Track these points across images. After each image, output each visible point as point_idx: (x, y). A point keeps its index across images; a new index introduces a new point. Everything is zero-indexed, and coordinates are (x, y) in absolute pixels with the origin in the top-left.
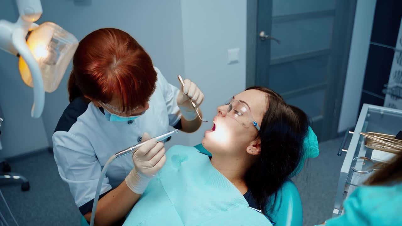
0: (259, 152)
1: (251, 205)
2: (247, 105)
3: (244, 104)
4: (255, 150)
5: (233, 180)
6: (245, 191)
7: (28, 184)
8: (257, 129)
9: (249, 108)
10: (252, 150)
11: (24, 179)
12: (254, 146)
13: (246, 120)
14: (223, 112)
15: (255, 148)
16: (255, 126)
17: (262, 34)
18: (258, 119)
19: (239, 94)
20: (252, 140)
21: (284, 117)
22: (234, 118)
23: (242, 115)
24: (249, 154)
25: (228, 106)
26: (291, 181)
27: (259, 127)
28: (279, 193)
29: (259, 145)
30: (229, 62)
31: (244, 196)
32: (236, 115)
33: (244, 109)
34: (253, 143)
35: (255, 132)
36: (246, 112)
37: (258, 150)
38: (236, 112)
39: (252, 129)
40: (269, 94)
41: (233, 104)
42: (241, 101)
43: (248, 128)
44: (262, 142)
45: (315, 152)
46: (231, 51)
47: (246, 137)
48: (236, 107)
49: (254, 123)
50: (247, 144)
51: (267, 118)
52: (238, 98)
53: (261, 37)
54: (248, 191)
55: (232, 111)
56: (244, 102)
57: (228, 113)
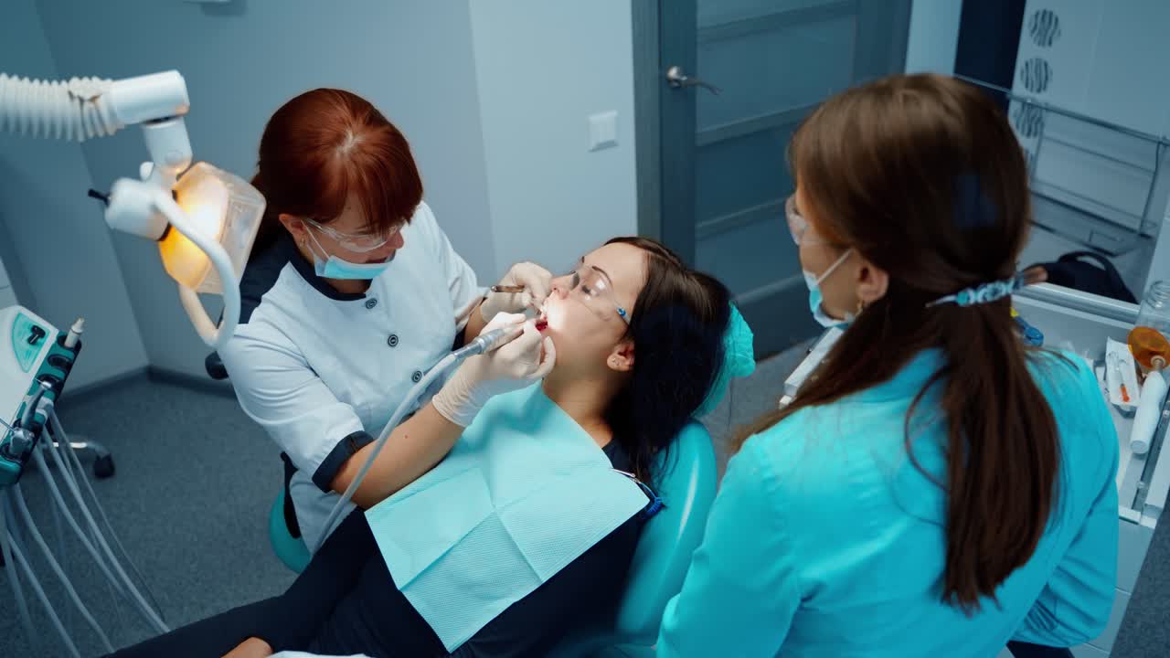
0: (630, 366)
1: (616, 466)
2: (606, 275)
3: (601, 274)
4: (624, 361)
5: (582, 421)
6: (606, 439)
7: (108, 458)
8: (625, 321)
9: (610, 282)
10: (618, 362)
11: (100, 449)
12: (620, 354)
13: (604, 305)
14: (561, 290)
15: (623, 358)
16: (622, 316)
17: (673, 73)
18: (627, 304)
19: (593, 251)
20: (619, 343)
21: (679, 297)
22: (581, 302)
23: (598, 295)
24: (612, 370)
25: (571, 277)
26: (699, 423)
27: (628, 318)
28: (674, 446)
29: (631, 352)
30: (593, 144)
31: (605, 449)
32: (588, 298)
33: (601, 284)
34: (620, 348)
35: (622, 328)
36: (604, 290)
37: (628, 363)
38: (586, 290)
39: (617, 322)
40: (650, 253)
41: (581, 273)
42: (595, 268)
43: (607, 320)
44: (635, 347)
45: (746, 366)
46: (595, 118)
47: (606, 337)
48: (588, 278)
49: (620, 310)
50: (609, 352)
51: (644, 301)
52: (592, 260)
53: (669, 81)
54: (613, 439)
55: (579, 287)
56: (600, 270)
57: (571, 292)
